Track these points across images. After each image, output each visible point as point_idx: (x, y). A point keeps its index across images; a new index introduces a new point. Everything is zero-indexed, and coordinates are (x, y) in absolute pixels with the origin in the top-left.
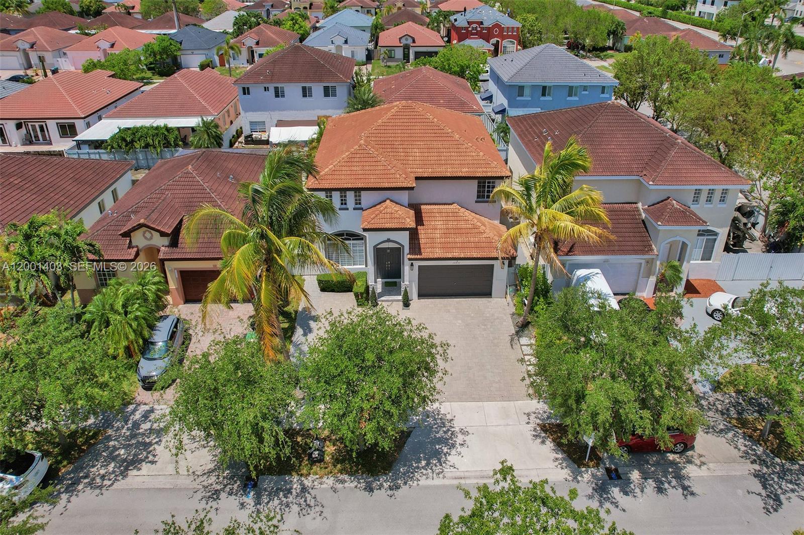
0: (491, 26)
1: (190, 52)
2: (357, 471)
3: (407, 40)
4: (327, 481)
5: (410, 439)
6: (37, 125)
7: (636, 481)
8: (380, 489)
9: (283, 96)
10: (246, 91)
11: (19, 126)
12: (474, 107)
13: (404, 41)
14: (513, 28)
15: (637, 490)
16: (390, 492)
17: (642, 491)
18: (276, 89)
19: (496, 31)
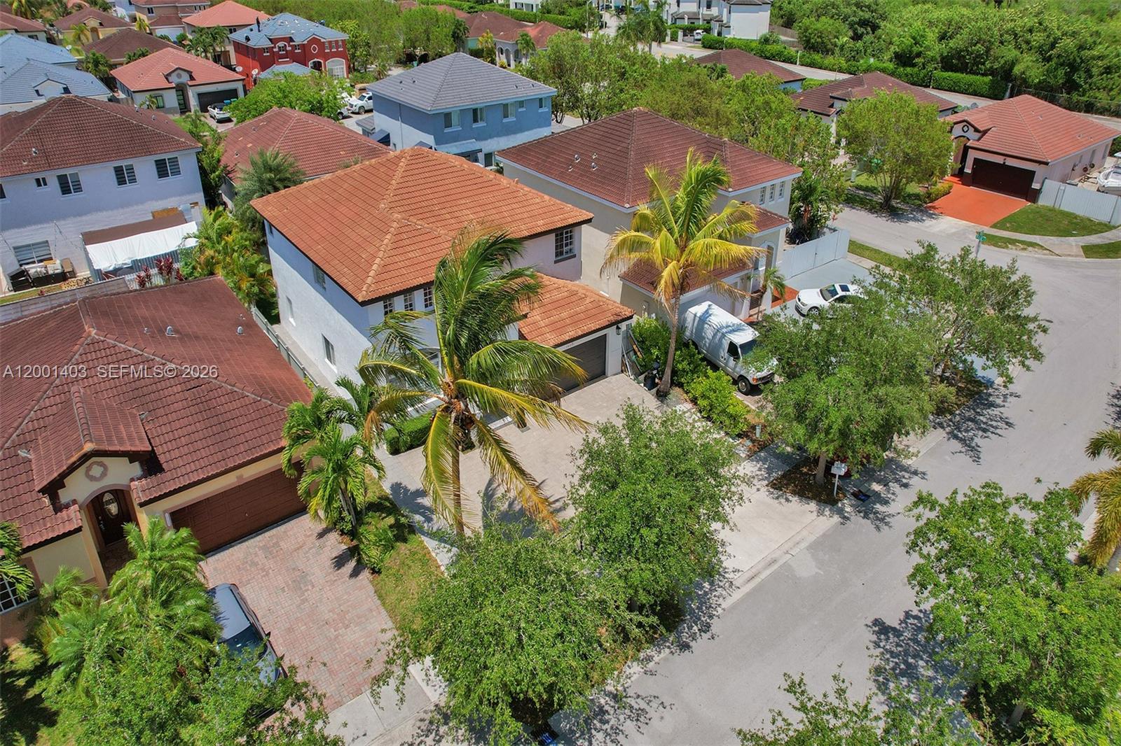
0: (306, 42)
3: (179, 76)
4: (632, 671)
7: (883, 490)
8: (693, 639)
9: (78, 190)
13: (175, 79)
14: (337, 42)
16: (706, 636)
18: (63, 180)
19: (315, 49)
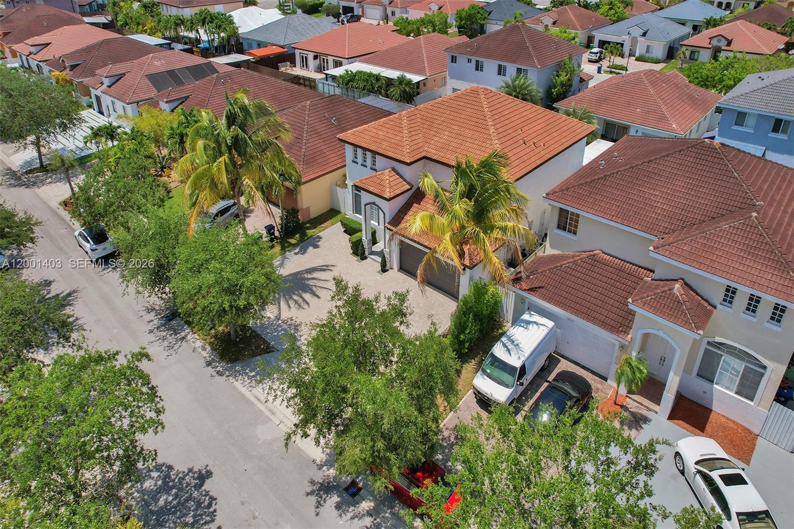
1: (494, 22)
2: (216, 350)
3: (719, 41)
5: (266, 355)
6: (325, 58)
7: (360, 509)
8: (213, 368)
9: (482, 70)
10: (454, 59)
11: (315, 58)
12: (674, 126)
13: (715, 42)
15: (349, 515)
16: (214, 374)
17: (352, 518)
18: (477, 62)
